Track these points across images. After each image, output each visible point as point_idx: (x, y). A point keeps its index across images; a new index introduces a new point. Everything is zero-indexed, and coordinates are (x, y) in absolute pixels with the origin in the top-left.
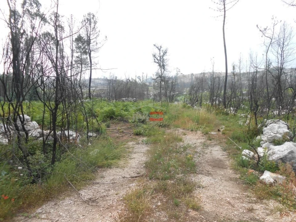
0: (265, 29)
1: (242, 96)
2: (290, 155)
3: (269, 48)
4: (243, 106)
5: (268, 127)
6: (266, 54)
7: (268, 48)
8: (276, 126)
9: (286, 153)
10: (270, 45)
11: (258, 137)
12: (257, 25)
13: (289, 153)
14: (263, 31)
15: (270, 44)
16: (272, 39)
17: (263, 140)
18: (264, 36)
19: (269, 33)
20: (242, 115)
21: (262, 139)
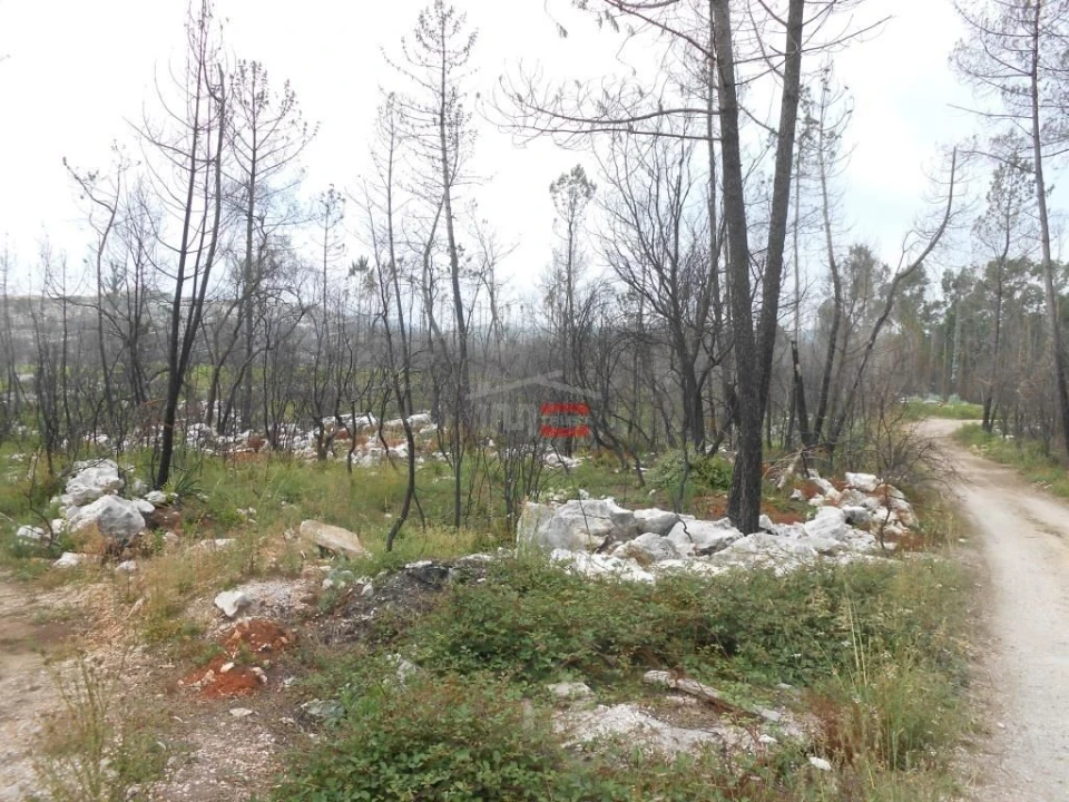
0: (92, 178)
1: (16, 391)
2: (106, 516)
3: (105, 238)
4: (20, 429)
5: (79, 477)
6: (96, 258)
7: (102, 237)
8: (93, 472)
9: (100, 512)
10: (108, 230)
11: (55, 499)
12: (64, 159)
13: (105, 512)
14: (87, 181)
15: (110, 225)
16: (114, 212)
17: (64, 504)
18: (87, 196)
19: (104, 190)
20: (17, 456)
21: (64, 501)
